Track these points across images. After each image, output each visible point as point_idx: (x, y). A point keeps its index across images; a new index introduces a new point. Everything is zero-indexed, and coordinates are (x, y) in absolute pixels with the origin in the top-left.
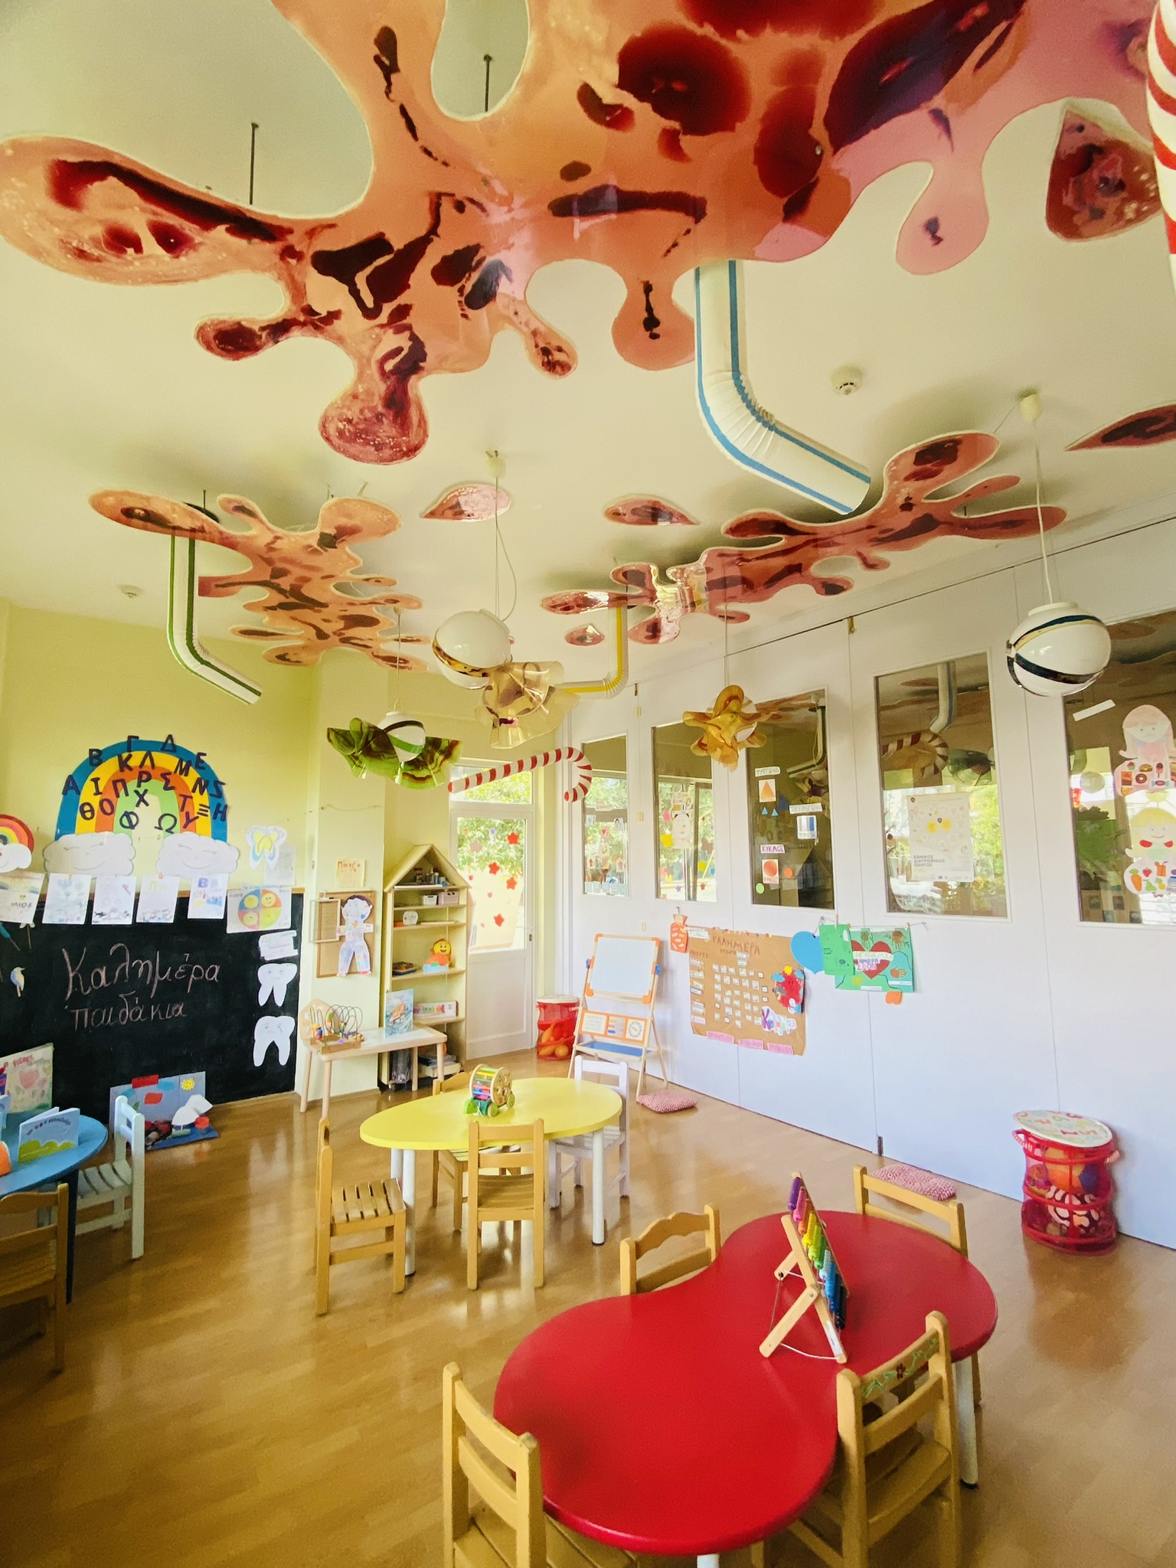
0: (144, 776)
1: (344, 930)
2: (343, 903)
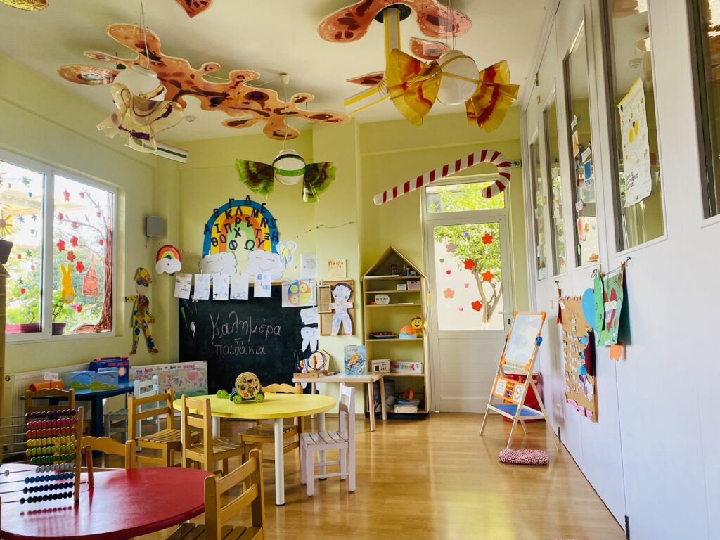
0: (238, 221)
1: (334, 306)
2: (333, 288)
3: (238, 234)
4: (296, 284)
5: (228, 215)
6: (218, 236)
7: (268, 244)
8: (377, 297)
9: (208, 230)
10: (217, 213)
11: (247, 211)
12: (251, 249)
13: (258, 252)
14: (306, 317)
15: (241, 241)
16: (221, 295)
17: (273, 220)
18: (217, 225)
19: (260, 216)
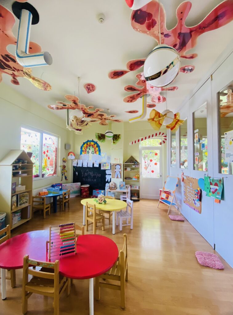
0: (90, 146)
1: (116, 170)
2: (116, 166)
3: (90, 149)
4: (105, 163)
5: (87, 144)
6: (84, 150)
7: (98, 152)
8: (127, 168)
9: (81, 148)
10: (84, 144)
11: (92, 143)
12: (93, 154)
13: (95, 154)
14: (107, 172)
15: (90, 151)
16: (85, 166)
17: (99, 146)
18: (84, 147)
19: (96, 145)
